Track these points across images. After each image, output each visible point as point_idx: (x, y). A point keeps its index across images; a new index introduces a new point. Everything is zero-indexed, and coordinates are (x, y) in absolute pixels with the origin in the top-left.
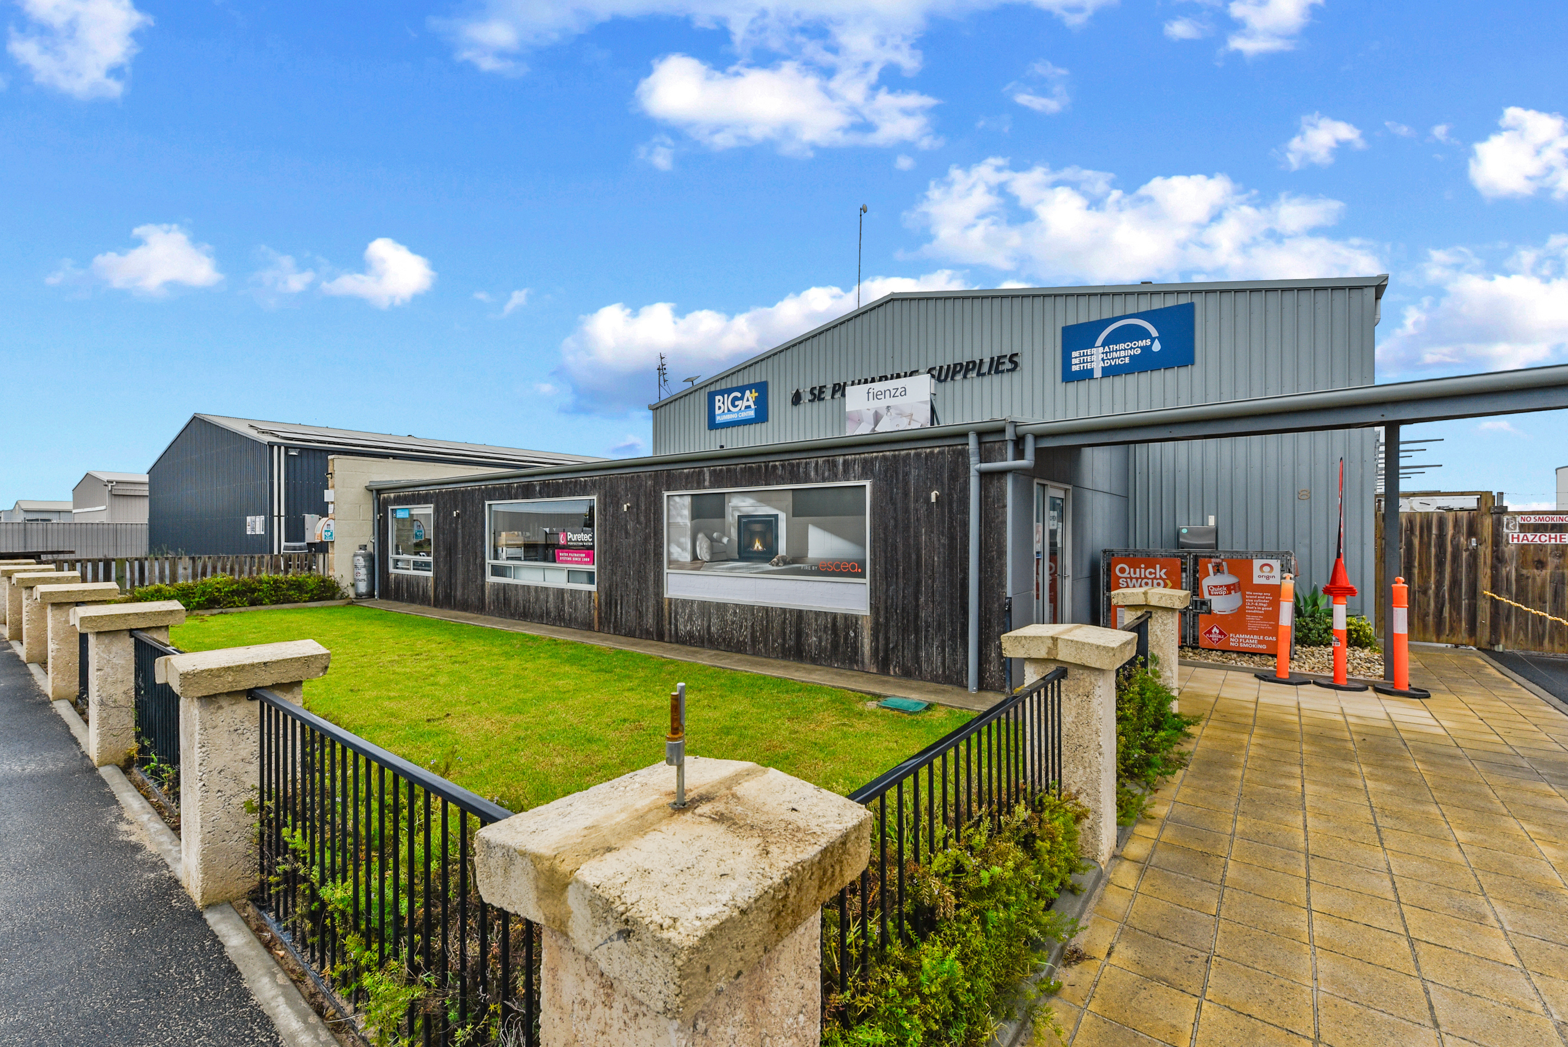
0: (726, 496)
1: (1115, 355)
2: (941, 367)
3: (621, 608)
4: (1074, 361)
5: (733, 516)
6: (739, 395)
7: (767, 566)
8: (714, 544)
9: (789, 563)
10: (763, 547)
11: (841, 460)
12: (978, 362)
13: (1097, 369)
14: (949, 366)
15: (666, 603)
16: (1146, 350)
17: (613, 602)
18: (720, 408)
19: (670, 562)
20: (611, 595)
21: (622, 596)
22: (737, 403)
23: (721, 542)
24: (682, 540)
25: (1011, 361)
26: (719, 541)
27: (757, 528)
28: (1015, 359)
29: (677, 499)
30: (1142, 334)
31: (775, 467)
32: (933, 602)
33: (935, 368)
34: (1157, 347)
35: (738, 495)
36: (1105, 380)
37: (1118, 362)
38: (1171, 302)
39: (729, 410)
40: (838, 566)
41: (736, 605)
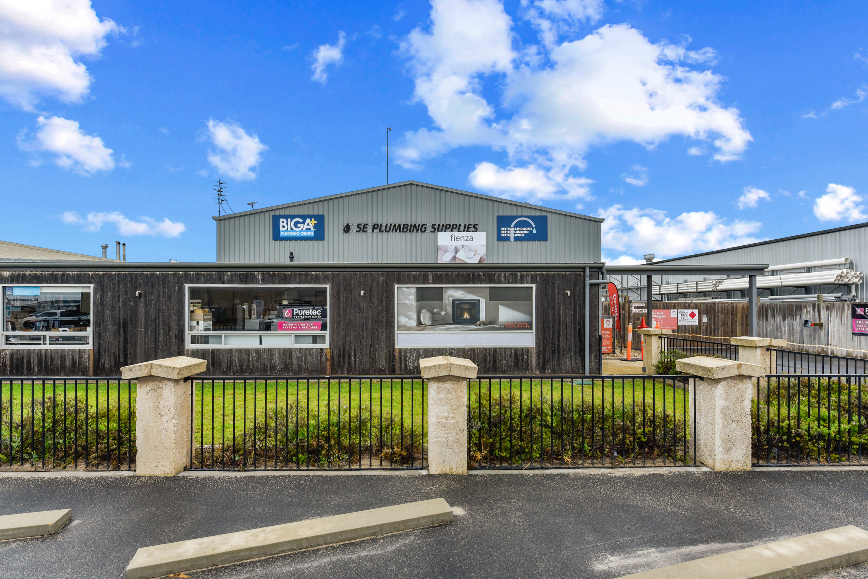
0: (444, 289)
1: (519, 232)
2: (439, 225)
3: (355, 357)
4: (502, 232)
5: (448, 300)
6: (301, 220)
7: (473, 327)
8: (435, 315)
9: (487, 325)
10: (470, 316)
11: (519, 274)
12: (458, 225)
13: (512, 236)
14: (443, 225)
15: (397, 351)
16: (531, 232)
17: (347, 354)
18: (284, 227)
19: (398, 327)
20: (344, 350)
21: (355, 350)
22: (299, 225)
23: (440, 314)
24: (409, 313)
25: (474, 227)
26: (439, 313)
27: (466, 306)
28: (476, 226)
29: (405, 289)
30: (529, 225)
31: (479, 275)
32: (566, 339)
33: (435, 225)
34: (534, 231)
35: (453, 289)
36: (515, 242)
37: (520, 235)
38: (538, 214)
39: (292, 229)
40: (516, 325)
41: (453, 348)
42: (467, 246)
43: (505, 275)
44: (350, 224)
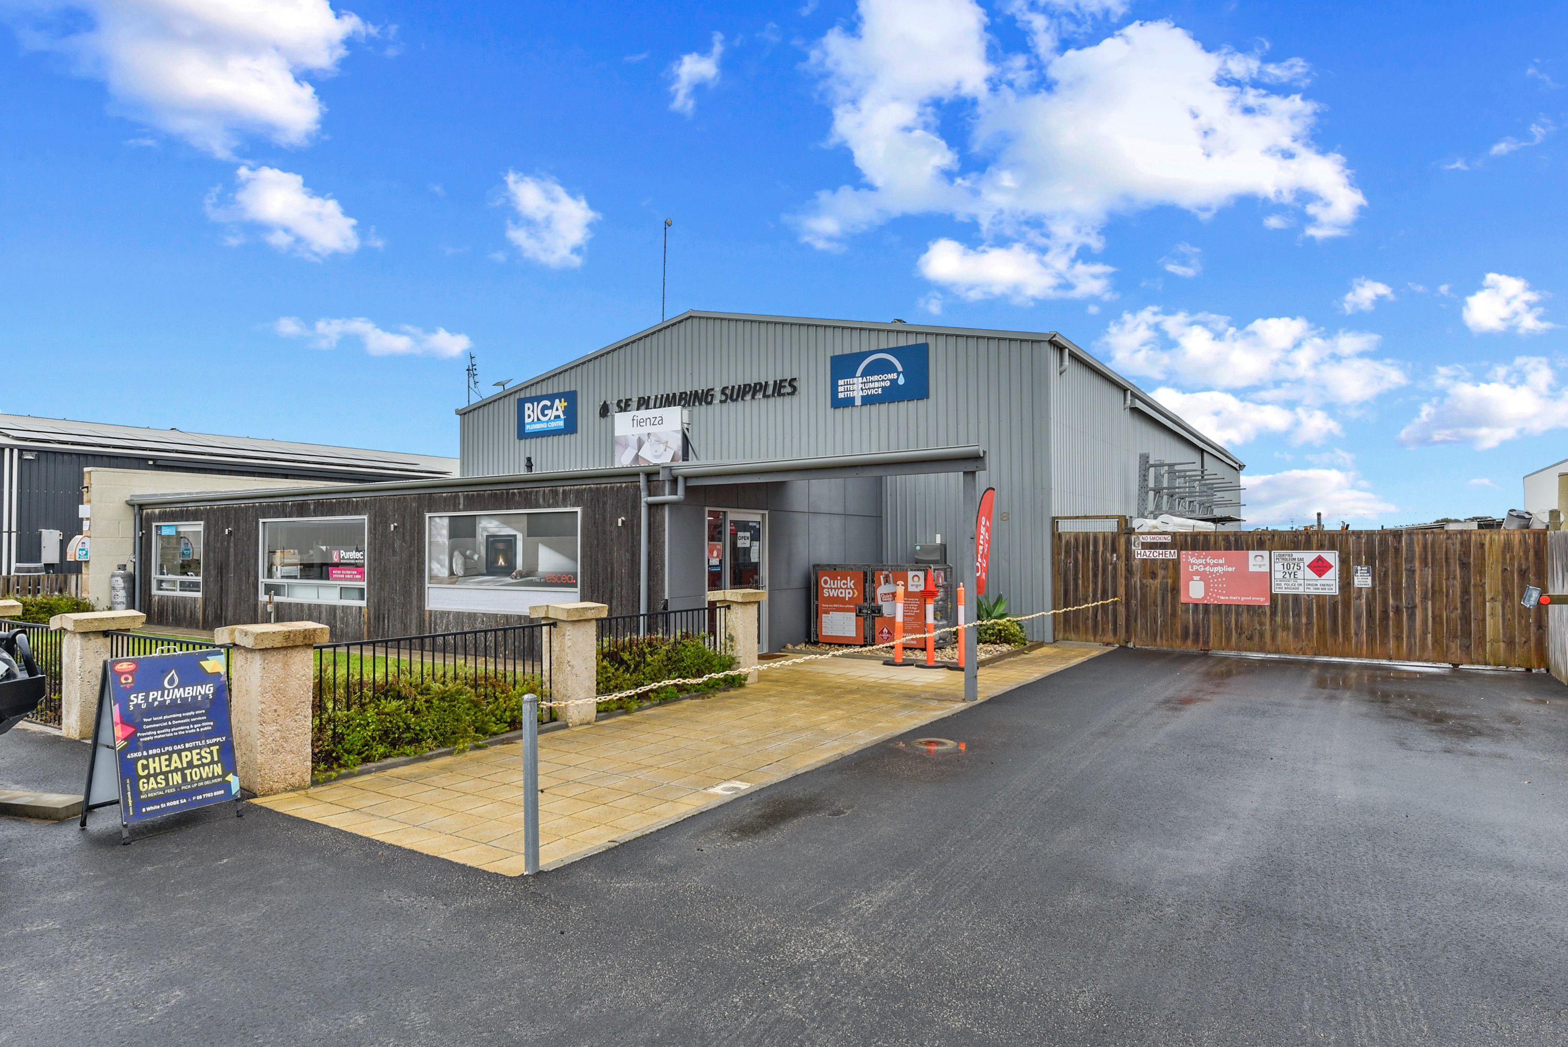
0: (477, 518)
1: (871, 385)
2: (733, 387)
3: (388, 622)
4: (841, 389)
5: (482, 536)
6: (548, 403)
7: (508, 580)
8: (467, 560)
9: (524, 577)
10: (505, 563)
11: (561, 489)
12: (764, 384)
13: (858, 395)
14: (740, 386)
15: (427, 614)
16: (894, 382)
17: (381, 616)
18: (529, 416)
19: (431, 577)
20: (379, 610)
21: (389, 610)
22: (546, 412)
23: (473, 559)
24: (442, 557)
25: (791, 385)
26: (471, 558)
27: (501, 546)
28: (795, 384)
29: (437, 520)
30: (891, 368)
31: (514, 494)
32: (621, 605)
33: (727, 388)
34: (901, 381)
35: (486, 517)
36: (864, 408)
37: (873, 392)
38: (912, 341)
39: (538, 419)
40: (559, 578)
41: (484, 614)
42: (655, 435)
43: (544, 492)
44: (608, 403)
